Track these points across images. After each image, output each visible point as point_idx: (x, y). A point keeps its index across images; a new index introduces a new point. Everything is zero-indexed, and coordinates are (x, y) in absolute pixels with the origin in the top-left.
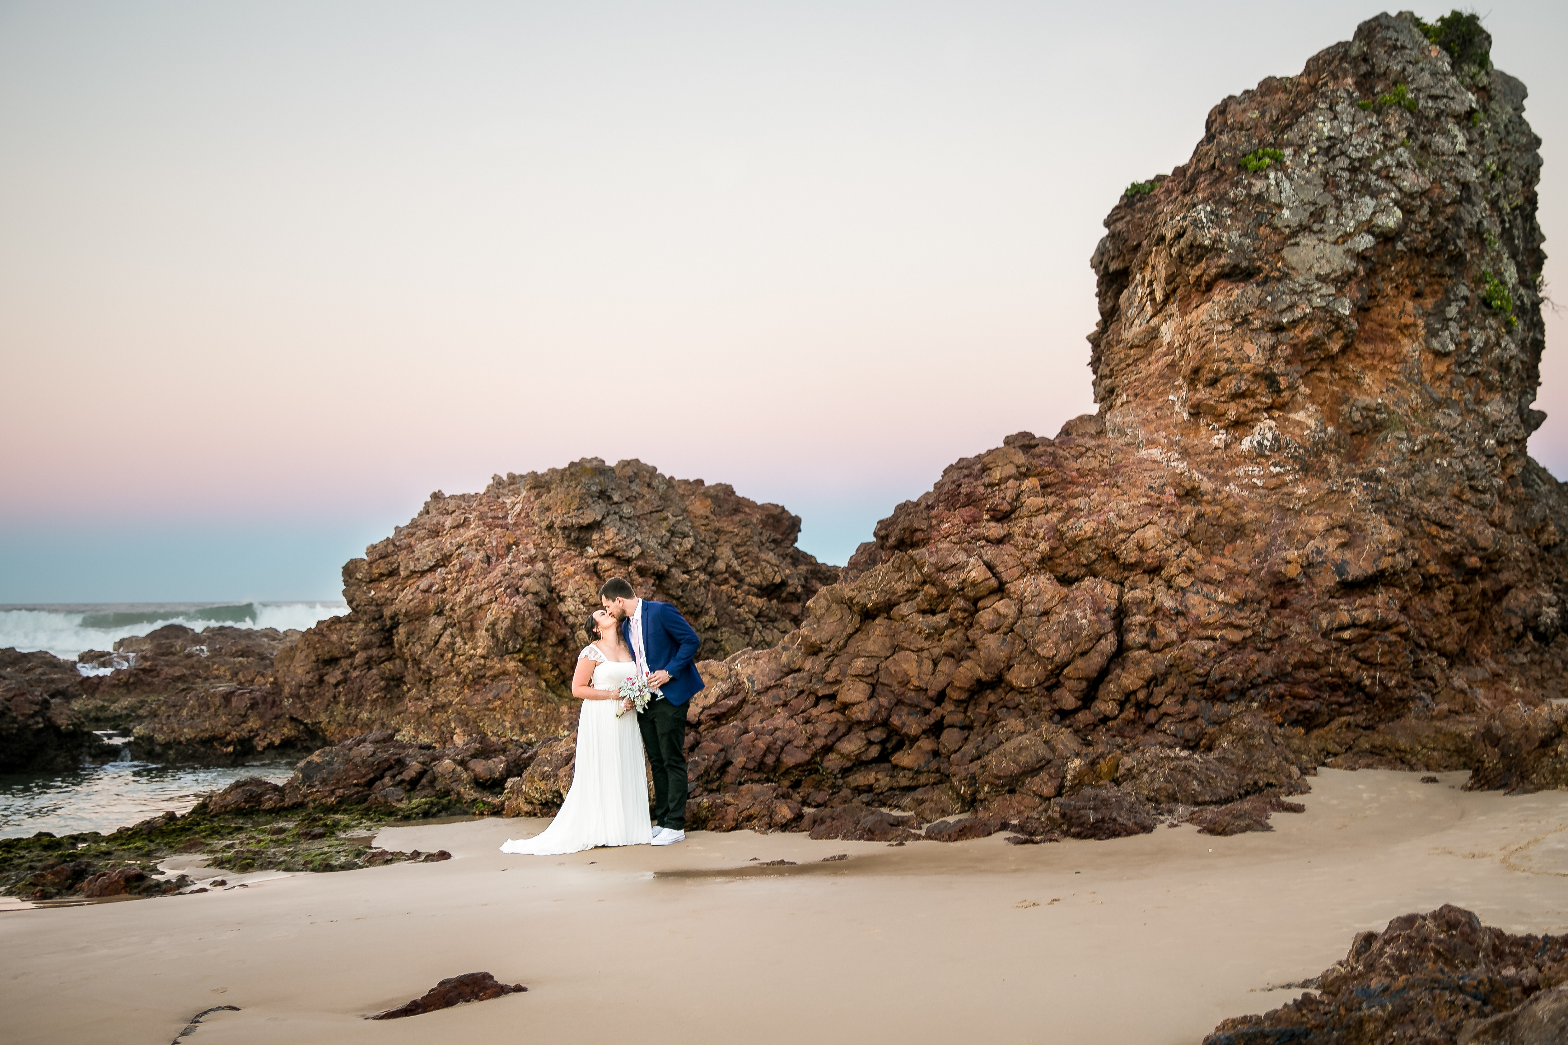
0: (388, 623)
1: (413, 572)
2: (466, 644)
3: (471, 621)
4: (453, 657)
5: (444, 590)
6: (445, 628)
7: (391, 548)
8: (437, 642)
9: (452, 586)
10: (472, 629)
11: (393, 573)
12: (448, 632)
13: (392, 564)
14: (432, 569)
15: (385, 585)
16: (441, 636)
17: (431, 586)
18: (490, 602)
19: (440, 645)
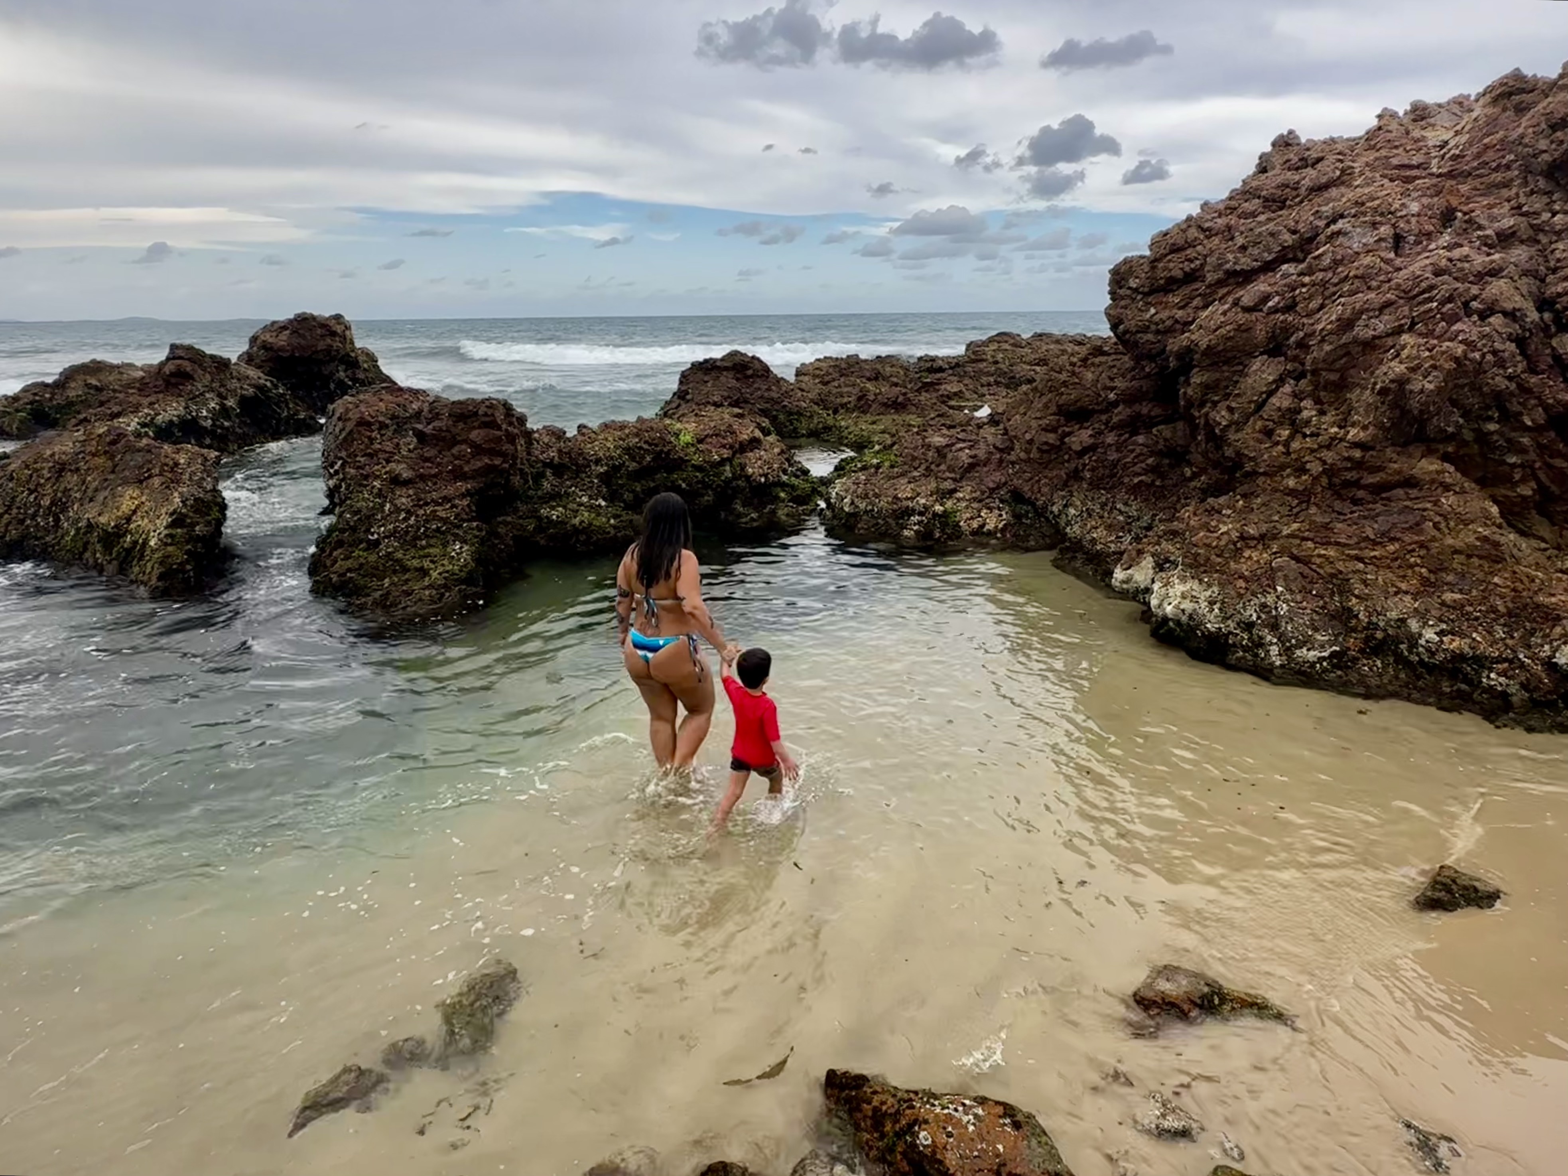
0: (1173, 363)
1: (1231, 274)
2: (1322, 413)
3: (1343, 371)
4: (1291, 437)
5: (1290, 308)
6: (1280, 381)
7: (1193, 233)
8: (1260, 406)
9: (1310, 298)
10: (1341, 386)
11: (1191, 277)
12: (1287, 389)
13: (1191, 261)
14: (1269, 267)
15: (1174, 299)
16: (1271, 394)
17: (1266, 298)
18: (1398, 331)
19: (1266, 412)
